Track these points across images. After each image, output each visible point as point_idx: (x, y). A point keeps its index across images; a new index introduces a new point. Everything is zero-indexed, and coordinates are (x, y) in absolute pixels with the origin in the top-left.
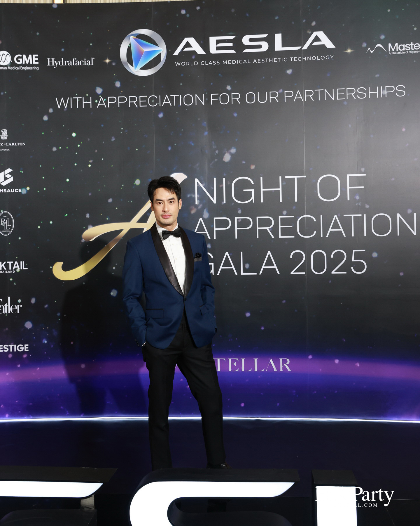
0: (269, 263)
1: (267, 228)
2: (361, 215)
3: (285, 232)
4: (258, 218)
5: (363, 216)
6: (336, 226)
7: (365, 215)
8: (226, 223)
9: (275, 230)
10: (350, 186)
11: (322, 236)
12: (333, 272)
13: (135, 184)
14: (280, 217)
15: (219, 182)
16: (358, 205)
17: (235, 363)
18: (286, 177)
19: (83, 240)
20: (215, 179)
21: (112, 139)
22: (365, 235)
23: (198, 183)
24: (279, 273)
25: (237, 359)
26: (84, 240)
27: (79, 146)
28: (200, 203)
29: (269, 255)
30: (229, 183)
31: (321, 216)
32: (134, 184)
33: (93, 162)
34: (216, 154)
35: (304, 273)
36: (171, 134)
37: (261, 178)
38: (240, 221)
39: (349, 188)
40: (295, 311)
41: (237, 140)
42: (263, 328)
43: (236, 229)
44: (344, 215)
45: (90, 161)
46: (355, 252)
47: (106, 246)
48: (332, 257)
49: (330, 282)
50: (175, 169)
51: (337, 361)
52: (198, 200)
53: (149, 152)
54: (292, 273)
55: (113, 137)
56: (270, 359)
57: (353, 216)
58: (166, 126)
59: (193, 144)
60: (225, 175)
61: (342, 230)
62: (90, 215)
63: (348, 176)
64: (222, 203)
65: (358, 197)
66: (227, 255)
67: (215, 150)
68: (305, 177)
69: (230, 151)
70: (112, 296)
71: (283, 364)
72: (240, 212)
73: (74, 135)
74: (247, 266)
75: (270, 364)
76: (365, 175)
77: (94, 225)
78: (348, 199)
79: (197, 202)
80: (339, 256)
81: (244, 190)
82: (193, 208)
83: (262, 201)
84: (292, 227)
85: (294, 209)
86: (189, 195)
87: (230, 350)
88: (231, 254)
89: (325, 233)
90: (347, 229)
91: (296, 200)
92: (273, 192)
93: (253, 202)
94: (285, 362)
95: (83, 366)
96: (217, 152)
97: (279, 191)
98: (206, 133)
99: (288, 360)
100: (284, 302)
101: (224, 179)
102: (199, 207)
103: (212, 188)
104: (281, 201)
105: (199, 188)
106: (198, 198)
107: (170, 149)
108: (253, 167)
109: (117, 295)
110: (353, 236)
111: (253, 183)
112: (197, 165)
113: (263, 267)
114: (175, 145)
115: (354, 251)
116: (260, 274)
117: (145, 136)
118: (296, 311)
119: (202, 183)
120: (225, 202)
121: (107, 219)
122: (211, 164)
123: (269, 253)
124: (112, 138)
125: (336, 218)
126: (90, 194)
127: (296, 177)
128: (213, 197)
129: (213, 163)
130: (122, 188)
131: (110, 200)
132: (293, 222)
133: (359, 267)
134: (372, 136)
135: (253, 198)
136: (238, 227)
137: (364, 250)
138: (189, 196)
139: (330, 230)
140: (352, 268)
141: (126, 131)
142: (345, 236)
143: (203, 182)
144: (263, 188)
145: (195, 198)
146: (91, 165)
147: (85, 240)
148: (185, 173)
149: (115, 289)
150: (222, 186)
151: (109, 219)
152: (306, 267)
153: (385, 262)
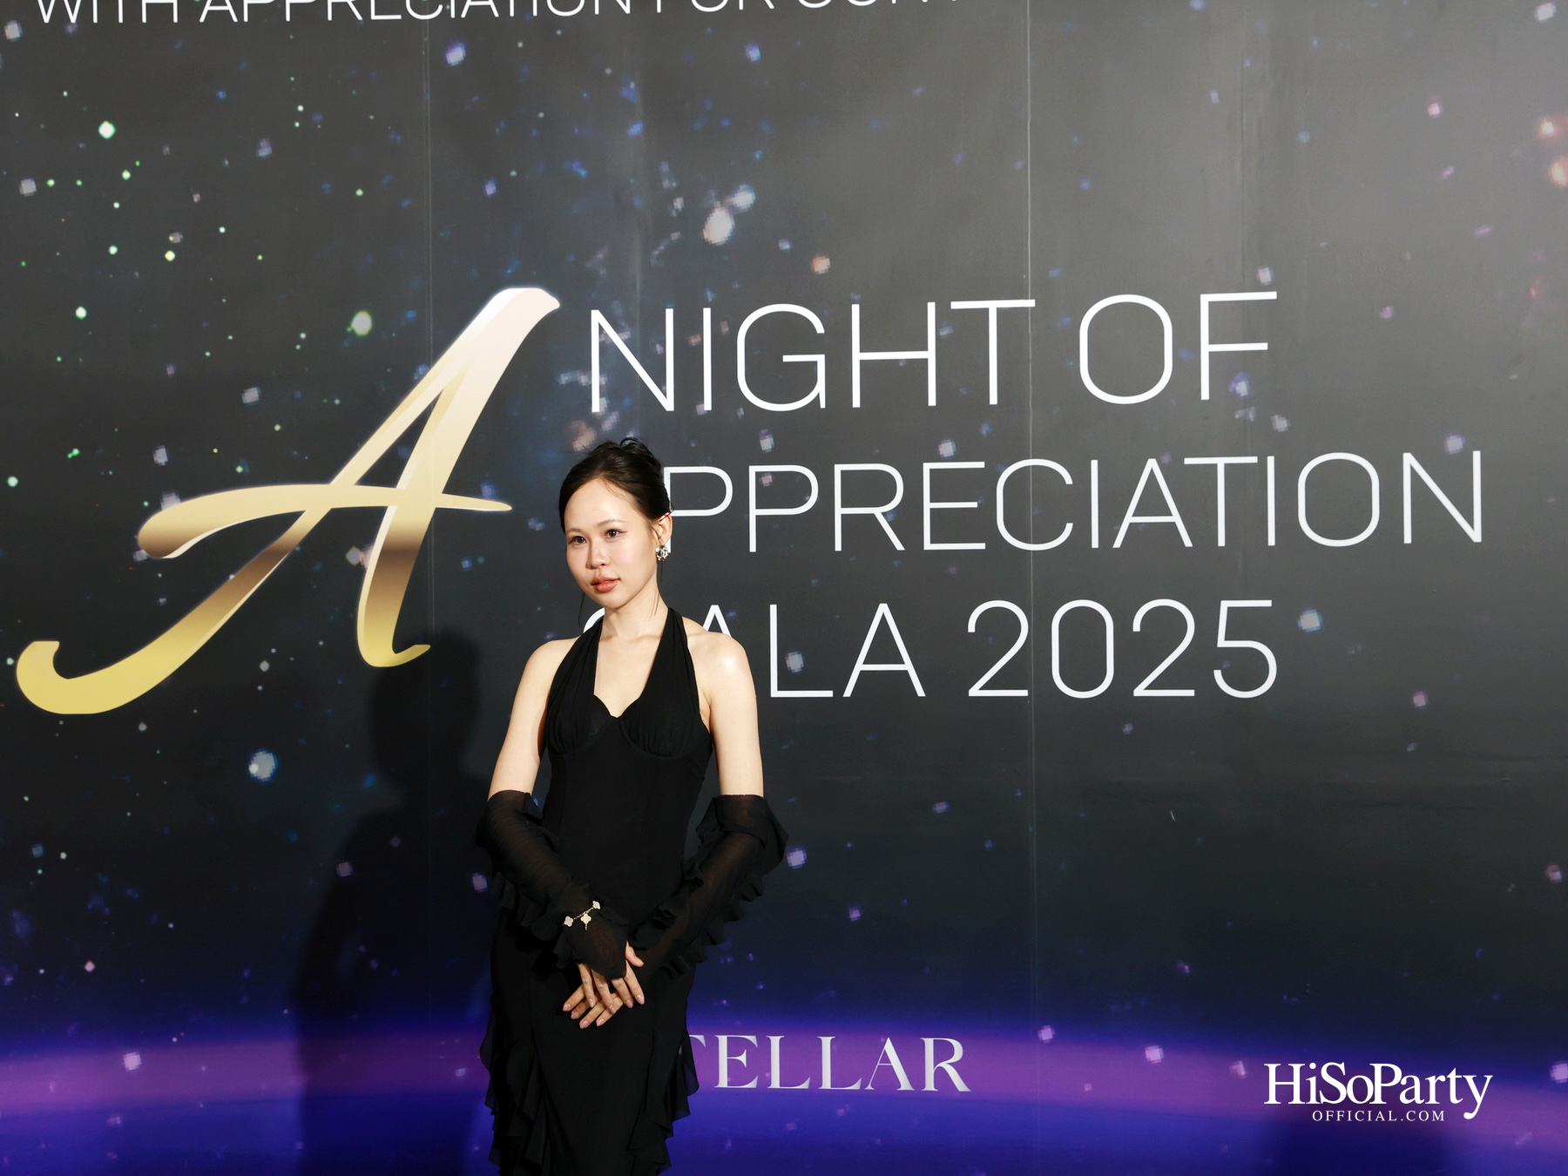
0: (884, 650)
1: (878, 512)
2: (1254, 460)
3: (946, 526)
4: (839, 469)
5: (1262, 465)
6: (1152, 502)
7: (1271, 460)
8: (713, 490)
9: (907, 519)
10: (1212, 342)
11: (1095, 544)
12: (1140, 691)
13: (353, 333)
14: (927, 467)
15: (688, 326)
16: (1245, 420)
17: (744, 1055)
18: (955, 305)
19: (142, 555)
20: (669, 313)
21: (257, 148)
22: (1272, 541)
23: (601, 328)
24: (920, 692)
25: (752, 1039)
26: (143, 552)
27: (126, 175)
28: (610, 409)
29: (883, 617)
30: (725, 329)
31: (1094, 464)
32: (349, 330)
33: (183, 241)
34: (674, 214)
35: (1024, 693)
36: (497, 130)
37: (856, 309)
38: (767, 480)
39: (1206, 348)
40: (987, 846)
41: (758, 156)
42: (855, 915)
43: (754, 512)
44: (1188, 461)
45: (171, 238)
46: (1230, 610)
47: (232, 577)
48: (1137, 627)
49: (1128, 729)
50: (509, 271)
51: (1154, 1054)
52: (601, 397)
53: (406, 203)
54: (975, 691)
55: (264, 143)
56: (883, 1040)
57: (1221, 462)
58: (475, 99)
59: (583, 173)
60: (710, 296)
61: (1176, 518)
62: (169, 454)
63: (1206, 299)
64: (699, 408)
65: (1242, 388)
66: (715, 617)
67: (672, 195)
68: (1031, 303)
69: (730, 200)
70: (254, 781)
71: (937, 1060)
72: (767, 444)
73: (107, 130)
74: (796, 662)
75: (886, 1059)
76: (1272, 295)
77: (186, 493)
78: (1205, 395)
79: (597, 405)
80: (1167, 626)
81: (787, 358)
82: (583, 426)
83: (856, 403)
84: (974, 505)
85: (984, 432)
86: (566, 378)
87: (725, 1002)
88: (732, 614)
89: (1108, 533)
90: (1200, 519)
91: (993, 400)
92: (901, 364)
93: (823, 405)
94: (943, 1052)
95: (132, 1061)
96: (679, 203)
97: (925, 361)
98: (636, 129)
99: (957, 1045)
100: (941, 807)
101: (707, 312)
102: (607, 426)
103: (659, 348)
104: (932, 401)
105: (607, 348)
106: (601, 387)
107: (490, 189)
108: (821, 265)
109: (277, 773)
110: (1221, 542)
111: (820, 328)
112: (600, 256)
113: (860, 666)
114: (513, 173)
115: (1225, 605)
116: (848, 693)
117: (391, 136)
118: (989, 844)
119: (617, 329)
120: (707, 405)
121: (239, 469)
122: (656, 252)
123: (883, 609)
124: (262, 144)
125: (1152, 471)
126: (170, 371)
127: (992, 306)
128: (661, 383)
129: (662, 248)
130: (298, 347)
131: (251, 395)
132: (980, 485)
133: (1246, 669)
134: (1304, 138)
135: (820, 389)
136: (758, 506)
137: (1268, 603)
138: (564, 379)
139: (1129, 518)
140: (1218, 674)
141: (318, 118)
142: (1188, 543)
143: (623, 324)
144: (861, 351)
145: (588, 389)
146: (174, 251)
147: (147, 551)
148: (552, 289)
149: (269, 749)
150: (699, 339)
151: (247, 471)
152: (1029, 669)
153: (1353, 652)
